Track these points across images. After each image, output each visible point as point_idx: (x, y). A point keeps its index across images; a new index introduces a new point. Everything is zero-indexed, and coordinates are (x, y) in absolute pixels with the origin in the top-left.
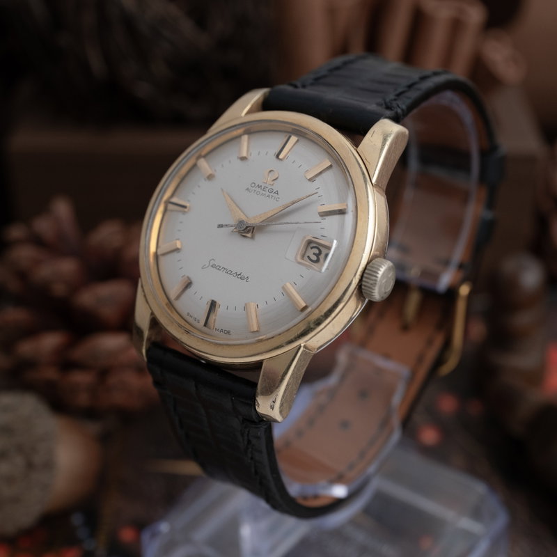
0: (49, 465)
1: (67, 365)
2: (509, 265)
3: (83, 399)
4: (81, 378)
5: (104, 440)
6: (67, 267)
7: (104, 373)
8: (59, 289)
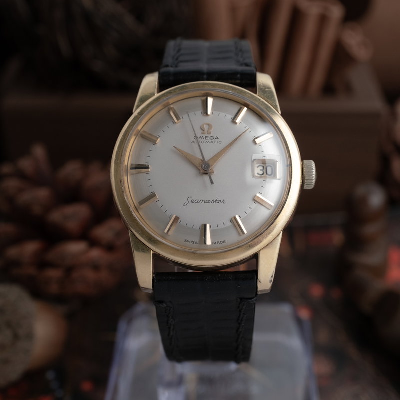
0: (30, 336)
1: (42, 264)
2: (361, 190)
3: (54, 289)
4: (54, 274)
5: (70, 318)
6: (43, 194)
7: (69, 270)
8: (37, 210)
